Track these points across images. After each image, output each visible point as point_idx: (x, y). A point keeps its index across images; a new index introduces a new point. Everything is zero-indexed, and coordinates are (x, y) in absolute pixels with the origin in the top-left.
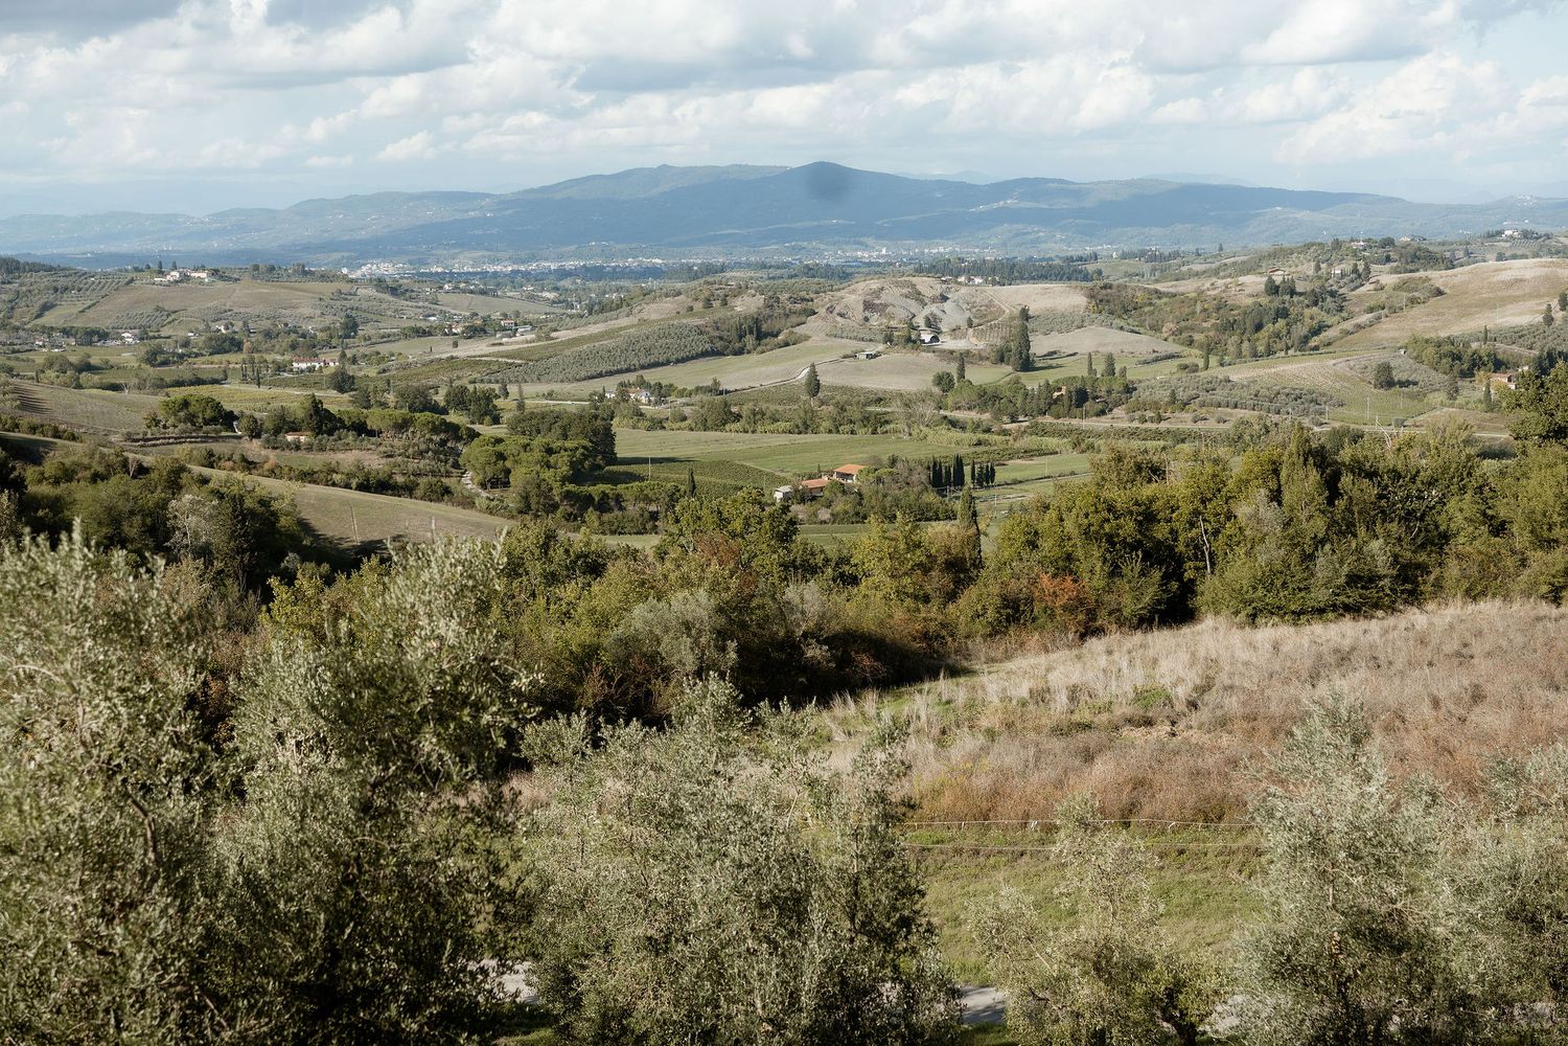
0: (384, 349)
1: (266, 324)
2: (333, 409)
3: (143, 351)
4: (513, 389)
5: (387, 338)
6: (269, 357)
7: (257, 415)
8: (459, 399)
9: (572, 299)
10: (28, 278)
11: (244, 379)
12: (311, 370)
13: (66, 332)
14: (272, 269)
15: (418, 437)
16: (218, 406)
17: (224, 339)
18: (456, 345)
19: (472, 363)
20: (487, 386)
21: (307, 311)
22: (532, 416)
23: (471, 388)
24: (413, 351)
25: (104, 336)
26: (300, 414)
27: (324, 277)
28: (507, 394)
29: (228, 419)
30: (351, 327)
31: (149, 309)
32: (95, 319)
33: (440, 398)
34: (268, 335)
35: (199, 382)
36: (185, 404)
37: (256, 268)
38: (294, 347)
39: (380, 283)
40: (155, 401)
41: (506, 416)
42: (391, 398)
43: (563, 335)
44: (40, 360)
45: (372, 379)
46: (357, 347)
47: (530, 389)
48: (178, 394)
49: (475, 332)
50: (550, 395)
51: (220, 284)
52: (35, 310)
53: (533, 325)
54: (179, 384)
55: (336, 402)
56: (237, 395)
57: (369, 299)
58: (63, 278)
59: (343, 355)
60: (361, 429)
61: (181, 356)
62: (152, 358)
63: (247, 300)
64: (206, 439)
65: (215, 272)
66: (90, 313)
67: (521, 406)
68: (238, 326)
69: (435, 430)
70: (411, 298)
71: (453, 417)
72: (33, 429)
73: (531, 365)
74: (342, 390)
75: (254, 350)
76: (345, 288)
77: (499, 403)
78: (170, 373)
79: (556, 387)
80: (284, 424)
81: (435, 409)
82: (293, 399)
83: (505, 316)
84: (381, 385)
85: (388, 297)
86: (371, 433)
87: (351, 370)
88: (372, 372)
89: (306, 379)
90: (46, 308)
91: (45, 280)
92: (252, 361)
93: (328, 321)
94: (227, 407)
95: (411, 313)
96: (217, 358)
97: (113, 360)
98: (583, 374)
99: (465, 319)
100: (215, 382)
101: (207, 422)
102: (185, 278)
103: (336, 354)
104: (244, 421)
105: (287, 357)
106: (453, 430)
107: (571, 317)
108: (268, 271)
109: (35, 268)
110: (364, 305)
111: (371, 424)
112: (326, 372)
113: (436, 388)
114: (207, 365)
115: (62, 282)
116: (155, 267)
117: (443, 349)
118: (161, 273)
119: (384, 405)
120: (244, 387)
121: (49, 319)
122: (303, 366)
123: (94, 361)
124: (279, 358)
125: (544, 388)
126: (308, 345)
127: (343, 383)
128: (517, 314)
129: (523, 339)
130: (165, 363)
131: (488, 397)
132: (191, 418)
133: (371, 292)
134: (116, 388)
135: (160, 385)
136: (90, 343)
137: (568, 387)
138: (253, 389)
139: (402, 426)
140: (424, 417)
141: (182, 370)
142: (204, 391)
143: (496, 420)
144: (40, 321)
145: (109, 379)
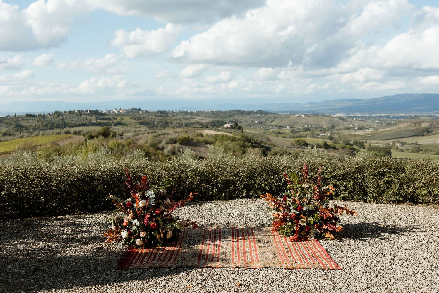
0: (340, 132)
1: (315, 126)
2: (329, 144)
3: (290, 130)
4: (368, 141)
5: (341, 129)
6: (316, 132)
7: (313, 144)
8: (356, 143)
9: (383, 122)
10: (269, 115)
11: (310, 137)
12: (324, 135)
13: (276, 126)
14: (317, 114)
15: (347, 150)
16: (305, 142)
17: (307, 128)
18: (356, 131)
19: (359, 135)
20: (362, 141)
21: (324, 123)
22: (372, 147)
23: (359, 141)
24: (346, 132)
25: (283, 127)
26: (322, 144)
27: (328, 116)
28: (367, 142)
29: (307, 145)
30: (333, 127)
31: (292, 122)
32: (282, 124)
33: (352, 143)
34: (316, 128)
35: (301, 137)
36: (299, 141)
37: (314, 114)
38: (321, 130)
39: (340, 118)
40: (293, 140)
41: (366, 147)
42: (341, 142)
43: (380, 130)
44: (271, 131)
45: (337, 138)
46: (334, 131)
47: (372, 142)
48: (297, 139)
49: (360, 129)
50: (377, 143)
51: (306, 117)
52: (270, 121)
53: (374, 128)
54: (297, 137)
55: (329, 142)
56: (308, 140)
57: (337, 121)
58: (275, 115)
59: (331, 133)
60: (334, 148)
61: (298, 132)
62: (292, 132)
63: (312, 121)
64: (303, 148)
65: (305, 115)
66: (281, 122)
67: (370, 145)
68: (310, 126)
69: (350, 149)
70: (346, 121)
71: (355, 147)
72: (269, 144)
73: (372, 136)
74: (330, 140)
75: (313, 131)
76: (332, 119)
77: (365, 144)
78: (296, 135)
79: (378, 141)
80: (319, 146)
81: (350, 145)
82: (321, 141)
83: (367, 126)
84: (339, 139)
85: (341, 121)
86: (337, 149)
87: (333, 136)
88: (337, 136)
89: (323, 137)
90: (272, 121)
91: (272, 116)
92: (312, 133)
93: (328, 125)
94: (307, 142)
95: (346, 124)
96: (305, 132)
97: (285, 132)
98: (384, 139)
99: (358, 126)
100: (304, 137)
101: (303, 145)
102: (299, 116)
103: (330, 132)
104: (310, 145)
105: (319, 133)
106: (354, 149)
107: (382, 126)
108: (316, 115)
109: (271, 113)
110: (336, 122)
111: (337, 147)
112: (327, 136)
113: (351, 140)
114: (303, 133)
115: (276, 116)
116: (294, 113)
117: (353, 132)
118: (295, 115)
119: (339, 143)
120: (310, 138)
121: (273, 123)
122: (323, 134)
123: (281, 132)
124: (318, 133)
125: (375, 141)
126: (324, 131)
127: (331, 138)
128: (370, 125)
129: (371, 130)
130: (295, 133)
131: (362, 143)
132: (300, 144)
133: (338, 120)
134: (285, 137)
135: (294, 137)
136: (280, 128)
137: (381, 142)
138: (312, 139)
139: (343, 148)
140: (349, 146)
141: (298, 134)
142: (302, 139)
143: (364, 148)
144: (271, 124)
145: (284, 135)
